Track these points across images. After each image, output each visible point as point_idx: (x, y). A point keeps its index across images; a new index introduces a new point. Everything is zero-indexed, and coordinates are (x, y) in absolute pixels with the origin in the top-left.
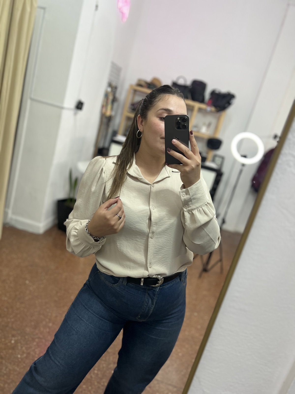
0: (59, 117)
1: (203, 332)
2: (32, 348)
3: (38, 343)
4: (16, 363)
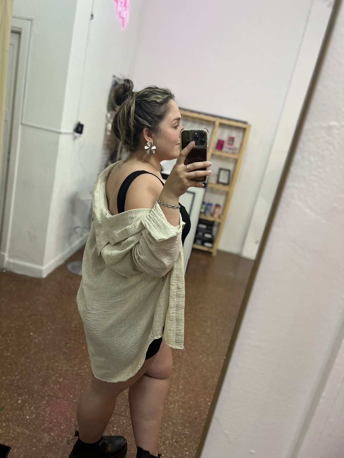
0: (56, 143)
2: (42, 407)
3: (47, 401)
4: (25, 425)
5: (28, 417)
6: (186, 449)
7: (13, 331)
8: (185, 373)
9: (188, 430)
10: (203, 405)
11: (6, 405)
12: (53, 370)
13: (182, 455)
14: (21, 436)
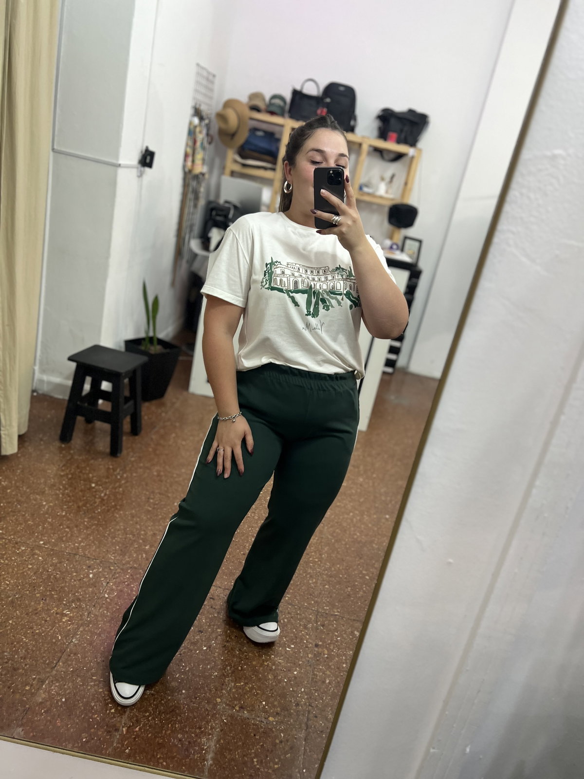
0: (113, 183)
2: (124, 582)
3: (131, 575)
4: (104, 606)
5: (106, 596)
6: (337, 634)
7: (64, 482)
8: (330, 537)
9: (339, 610)
10: (358, 580)
11: (73, 580)
12: (134, 535)
13: (331, 641)
14: (100, 619)
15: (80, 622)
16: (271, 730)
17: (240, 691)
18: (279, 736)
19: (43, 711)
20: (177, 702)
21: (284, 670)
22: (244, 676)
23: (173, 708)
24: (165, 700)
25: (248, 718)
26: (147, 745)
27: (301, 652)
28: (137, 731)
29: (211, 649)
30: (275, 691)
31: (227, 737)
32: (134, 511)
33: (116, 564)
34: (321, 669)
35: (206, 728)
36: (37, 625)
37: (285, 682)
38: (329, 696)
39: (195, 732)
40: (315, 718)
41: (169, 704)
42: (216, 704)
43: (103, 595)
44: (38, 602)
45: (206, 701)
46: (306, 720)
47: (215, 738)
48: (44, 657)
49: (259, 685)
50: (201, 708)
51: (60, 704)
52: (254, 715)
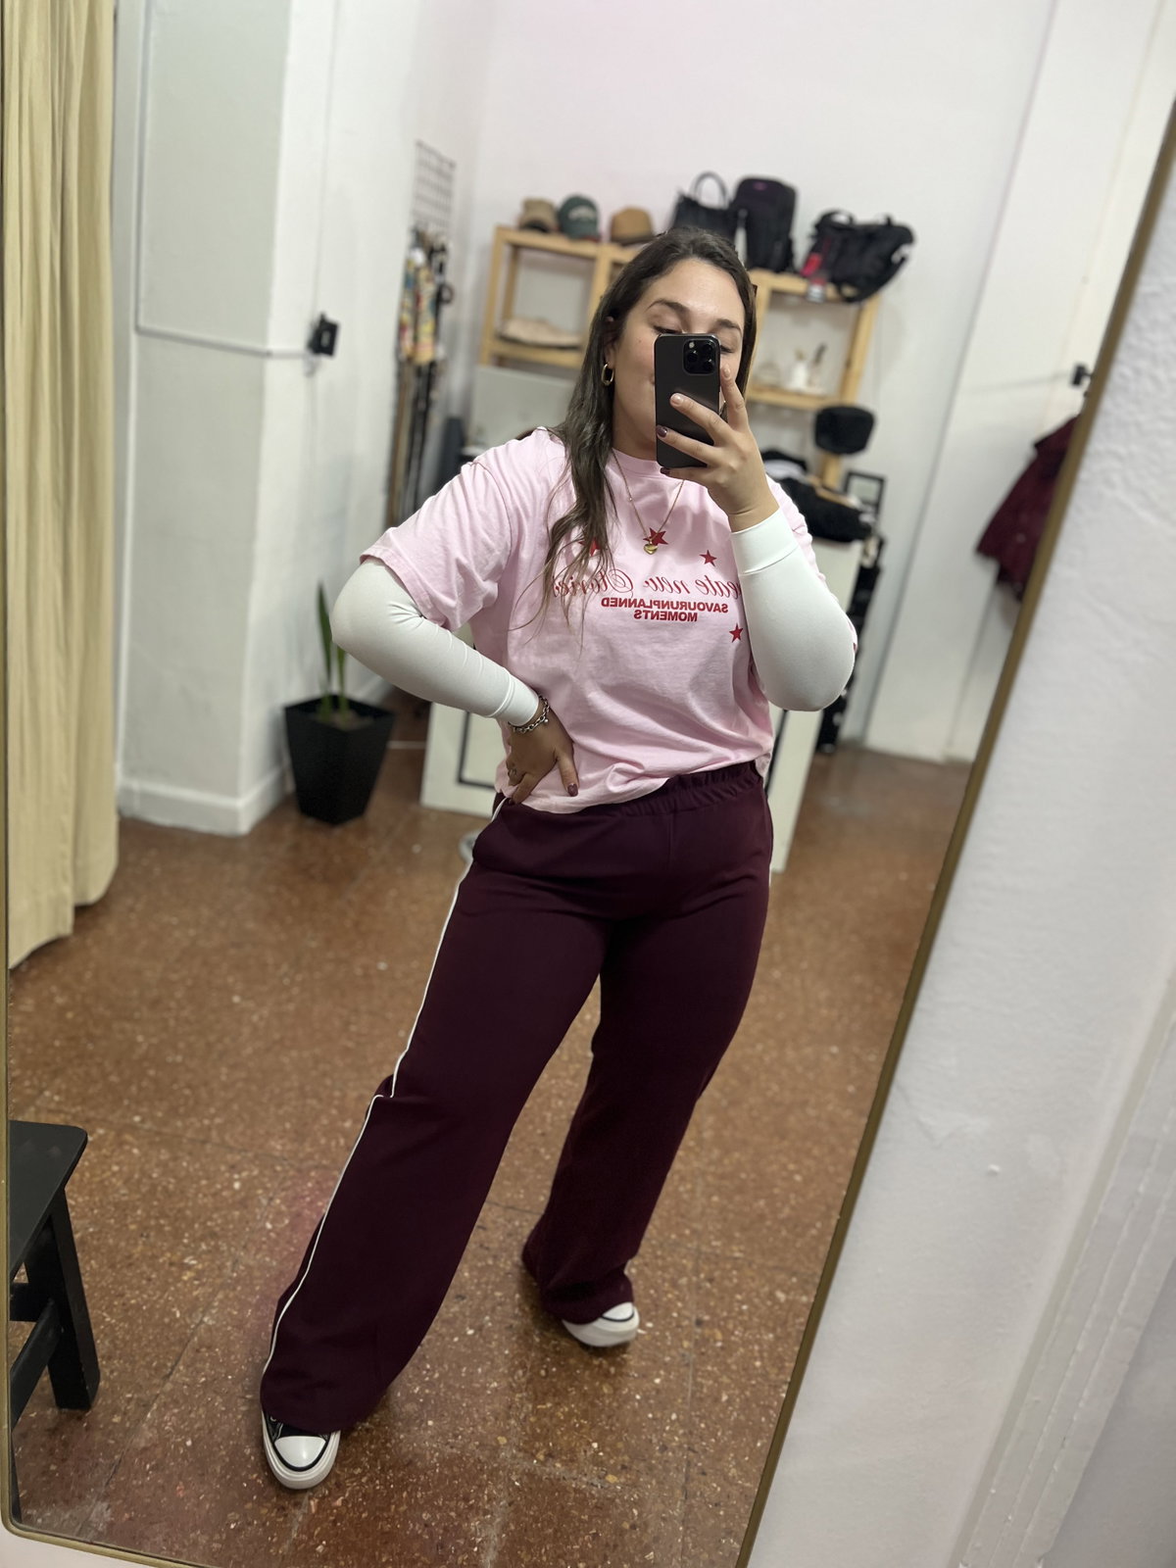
0: (258, 390)
1: (867, 1105)
2: (303, 1197)
3: (318, 1183)
4: (264, 1247)
5: (269, 1226)
10: (779, 1183)
11: (200, 1195)
15: (219, 1281)
16: (613, 1500)
17: (546, 1420)
18: (630, 1514)
19: (148, 1466)
20: (419, 1445)
21: (633, 1376)
22: (553, 1390)
23: (410, 1456)
24: (393, 1441)
25: (564, 1478)
26: (360, 1536)
27: (666, 1337)
28: (337, 1508)
29: (484, 1332)
30: (617, 1420)
31: (523, 1518)
32: (317, 1051)
33: (285, 1160)
34: (707, 1371)
35: (478, 1499)
36: (131, 1288)
37: (638, 1401)
38: (729, 1429)
39: (457, 1507)
40: (702, 1478)
41: (401, 1449)
42: (497, 1448)
43: (260, 1225)
44: (132, 1242)
45: (477, 1443)
46: (684, 1480)
47: (498, 1520)
48: (147, 1354)
49: (584, 1407)
50: (467, 1457)
51: (182, 1451)
52: (575, 1471)
